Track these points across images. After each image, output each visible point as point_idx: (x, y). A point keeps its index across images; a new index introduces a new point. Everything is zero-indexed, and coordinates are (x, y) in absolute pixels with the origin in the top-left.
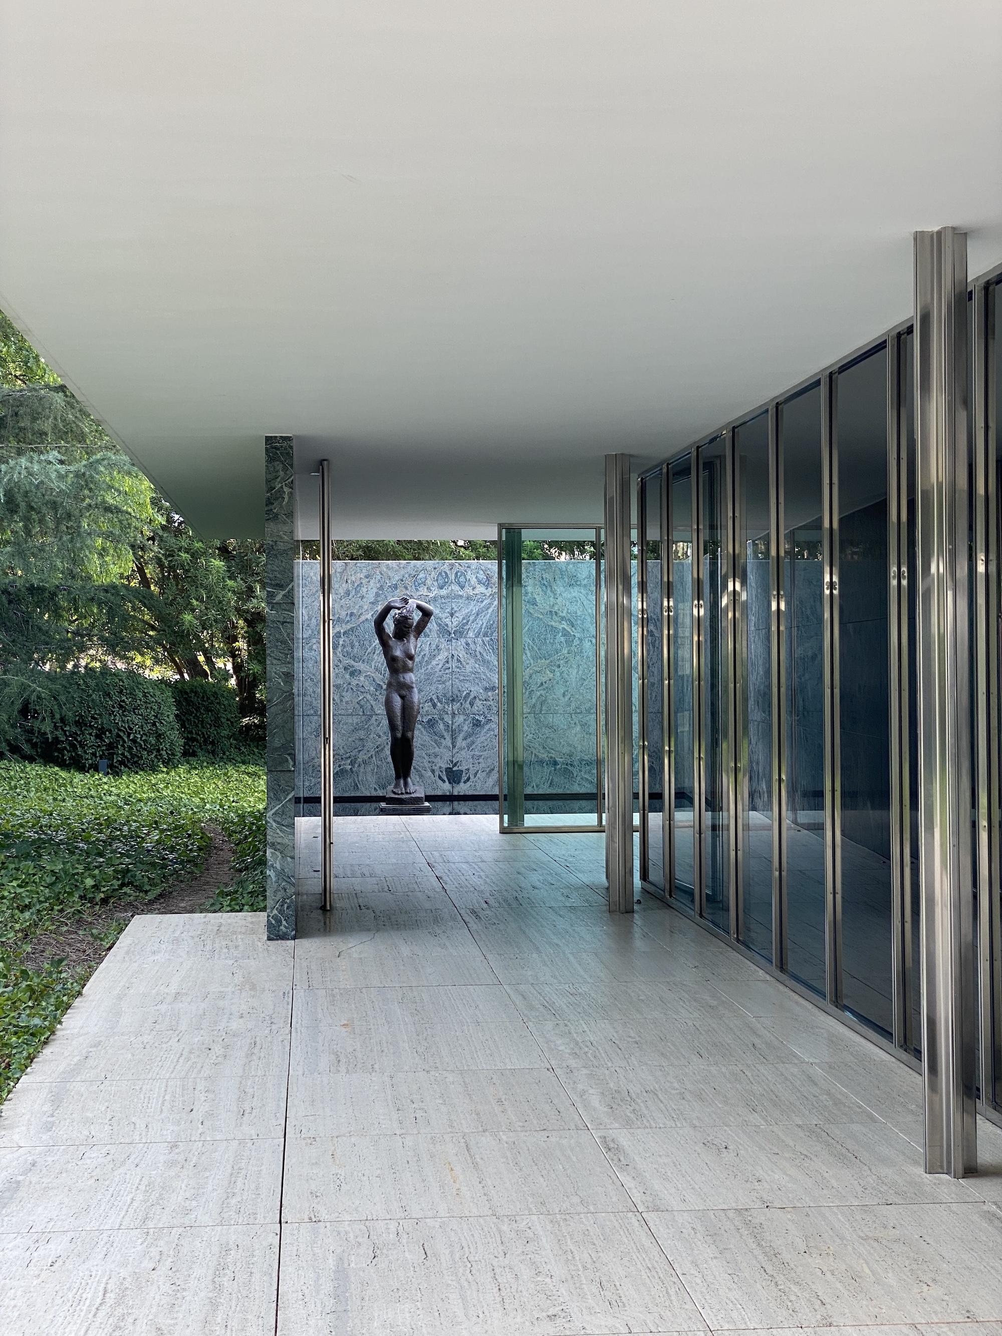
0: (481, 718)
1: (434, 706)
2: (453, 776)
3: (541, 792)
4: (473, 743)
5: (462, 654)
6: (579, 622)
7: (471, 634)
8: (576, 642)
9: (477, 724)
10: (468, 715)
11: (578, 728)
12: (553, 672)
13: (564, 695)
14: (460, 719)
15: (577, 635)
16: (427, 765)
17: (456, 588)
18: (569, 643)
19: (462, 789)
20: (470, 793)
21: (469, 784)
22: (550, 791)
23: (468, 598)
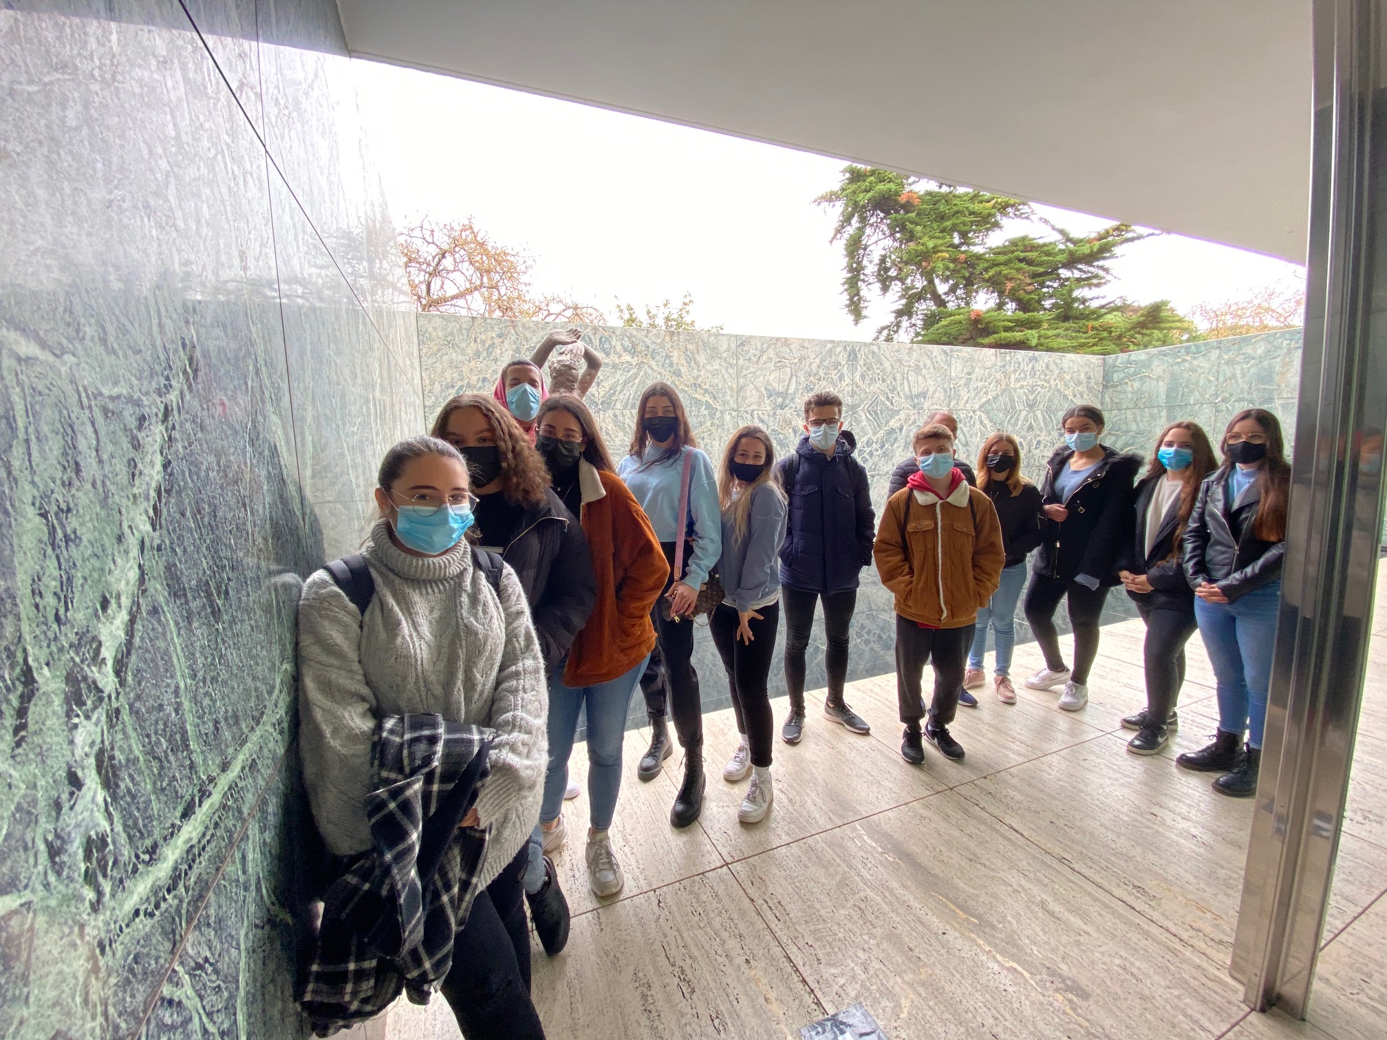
15: (719, 408)
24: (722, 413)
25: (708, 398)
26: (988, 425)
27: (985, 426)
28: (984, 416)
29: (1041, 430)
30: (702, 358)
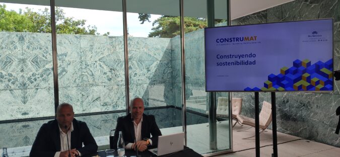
26: (105, 67)
27: (103, 68)
28: (102, 63)
29: (136, 68)
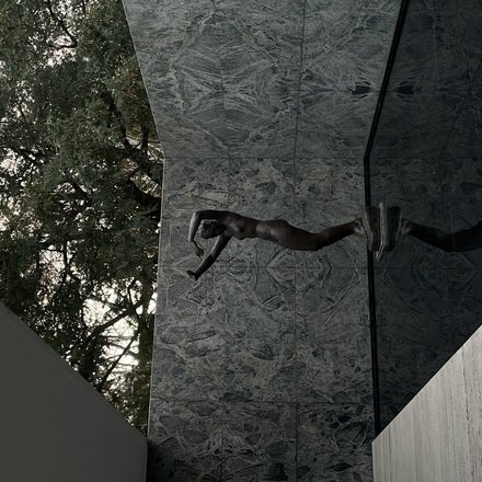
0: (304, 76)
1: (290, 100)
2: (362, 90)
3: (391, 39)
4: (329, 80)
5: (239, 86)
6: (196, 11)
7: (219, 81)
8: (221, 14)
9: (311, 78)
10: (300, 83)
11: (322, 12)
12: (255, 31)
13: (282, 23)
14: (304, 87)
15: (212, 13)
16: (347, 104)
17: (172, 89)
18: (221, 19)
19: (375, 85)
20: (381, 82)
21: (371, 82)
22: (392, 33)
23: (182, 82)
24: (217, 10)
25: (202, 22)
30: (158, 26)
